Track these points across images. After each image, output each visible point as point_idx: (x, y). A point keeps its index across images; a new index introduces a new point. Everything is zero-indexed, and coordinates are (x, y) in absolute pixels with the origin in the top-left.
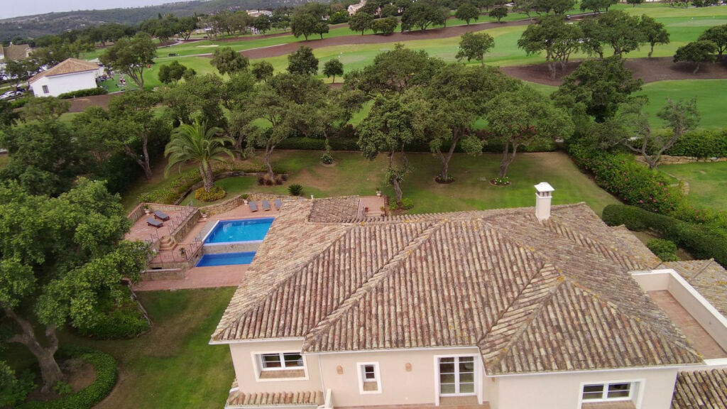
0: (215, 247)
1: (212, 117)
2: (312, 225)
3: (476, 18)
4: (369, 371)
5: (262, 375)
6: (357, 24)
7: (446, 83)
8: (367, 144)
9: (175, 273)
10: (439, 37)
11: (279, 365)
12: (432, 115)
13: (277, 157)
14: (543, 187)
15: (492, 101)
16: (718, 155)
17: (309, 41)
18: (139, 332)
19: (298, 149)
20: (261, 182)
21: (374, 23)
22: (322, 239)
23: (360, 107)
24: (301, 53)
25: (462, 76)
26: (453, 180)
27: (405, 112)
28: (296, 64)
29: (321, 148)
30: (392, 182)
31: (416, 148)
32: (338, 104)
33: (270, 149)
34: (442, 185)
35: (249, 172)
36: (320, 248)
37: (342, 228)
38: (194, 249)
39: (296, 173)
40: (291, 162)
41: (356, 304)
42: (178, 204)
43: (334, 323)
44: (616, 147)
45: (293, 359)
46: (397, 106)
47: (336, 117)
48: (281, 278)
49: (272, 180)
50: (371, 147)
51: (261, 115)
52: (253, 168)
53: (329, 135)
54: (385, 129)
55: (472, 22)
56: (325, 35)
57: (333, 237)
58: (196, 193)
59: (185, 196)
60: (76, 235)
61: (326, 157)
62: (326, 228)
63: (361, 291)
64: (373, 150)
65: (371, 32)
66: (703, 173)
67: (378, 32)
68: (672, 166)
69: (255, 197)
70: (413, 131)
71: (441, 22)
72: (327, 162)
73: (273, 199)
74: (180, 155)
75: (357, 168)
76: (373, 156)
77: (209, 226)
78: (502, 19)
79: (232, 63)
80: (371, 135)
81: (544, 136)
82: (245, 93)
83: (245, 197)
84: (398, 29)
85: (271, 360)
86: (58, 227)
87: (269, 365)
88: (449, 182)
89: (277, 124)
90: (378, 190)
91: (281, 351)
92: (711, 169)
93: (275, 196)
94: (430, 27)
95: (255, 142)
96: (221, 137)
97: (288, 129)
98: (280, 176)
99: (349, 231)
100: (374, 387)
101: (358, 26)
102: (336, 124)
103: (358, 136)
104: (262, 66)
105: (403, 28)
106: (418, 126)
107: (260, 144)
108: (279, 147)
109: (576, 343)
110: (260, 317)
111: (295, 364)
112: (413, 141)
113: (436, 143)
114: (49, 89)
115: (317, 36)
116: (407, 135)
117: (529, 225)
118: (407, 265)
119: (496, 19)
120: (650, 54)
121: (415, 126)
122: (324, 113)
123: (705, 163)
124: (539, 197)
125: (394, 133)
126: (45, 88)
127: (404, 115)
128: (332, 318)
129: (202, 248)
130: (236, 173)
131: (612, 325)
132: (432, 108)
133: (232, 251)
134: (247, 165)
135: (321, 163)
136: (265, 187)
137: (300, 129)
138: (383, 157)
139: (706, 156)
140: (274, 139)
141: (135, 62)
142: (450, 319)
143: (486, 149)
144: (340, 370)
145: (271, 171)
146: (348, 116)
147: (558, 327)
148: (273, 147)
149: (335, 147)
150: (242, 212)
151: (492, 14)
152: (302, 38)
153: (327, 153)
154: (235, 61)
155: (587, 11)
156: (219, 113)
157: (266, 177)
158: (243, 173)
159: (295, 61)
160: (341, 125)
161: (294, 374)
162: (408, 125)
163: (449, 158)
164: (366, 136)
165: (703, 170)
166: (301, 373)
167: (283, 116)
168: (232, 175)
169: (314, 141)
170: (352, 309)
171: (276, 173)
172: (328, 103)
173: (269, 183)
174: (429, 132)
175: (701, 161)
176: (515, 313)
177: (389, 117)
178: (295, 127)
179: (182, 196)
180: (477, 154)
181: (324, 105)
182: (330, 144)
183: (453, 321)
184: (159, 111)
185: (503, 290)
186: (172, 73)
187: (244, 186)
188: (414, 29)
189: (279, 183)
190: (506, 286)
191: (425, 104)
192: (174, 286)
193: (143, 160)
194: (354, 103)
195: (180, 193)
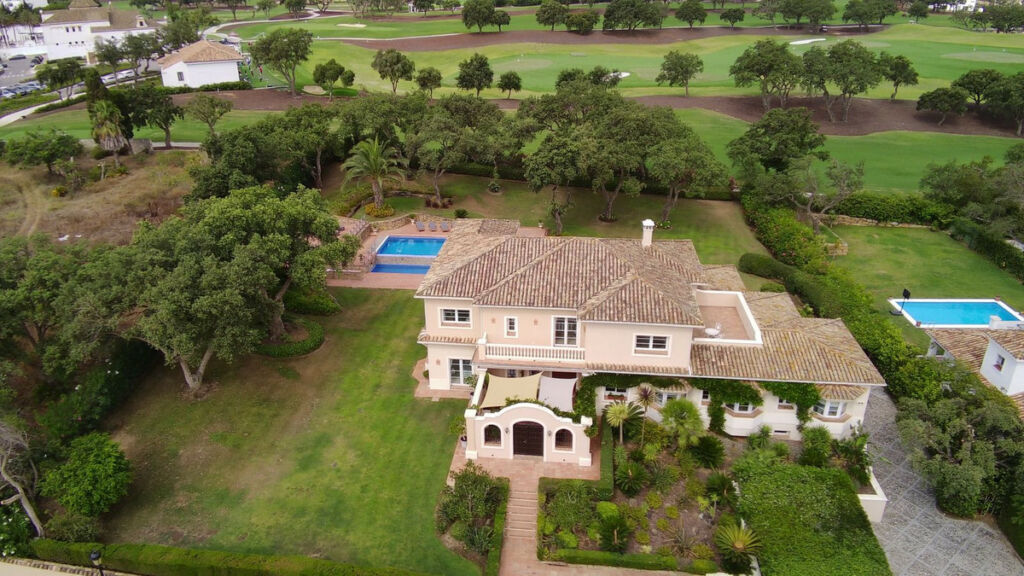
0: (386, 258)
1: (383, 135)
2: (480, 236)
3: (702, 21)
4: (511, 323)
5: (442, 324)
6: (546, 16)
7: (616, 125)
8: (533, 178)
9: (355, 274)
10: (650, 43)
11: (454, 319)
12: (596, 156)
13: (444, 180)
14: (648, 223)
15: (655, 147)
16: (899, 220)
17: (484, 34)
18: (335, 311)
19: (465, 174)
20: (428, 204)
21: (568, 17)
22: (488, 245)
23: (533, 137)
24: (475, 63)
25: (631, 120)
26: (616, 220)
27: (571, 151)
28: (468, 75)
29: (489, 175)
30: (554, 216)
31: (581, 184)
32: (511, 133)
33: (440, 171)
34: (604, 223)
35: (416, 192)
36: (486, 250)
37: (503, 239)
38: (370, 257)
39: (462, 199)
40: (458, 186)
41: (508, 282)
42: (351, 217)
43: (493, 291)
44: (781, 202)
45: (464, 315)
46: (564, 145)
47: (507, 147)
48: (459, 265)
49: (439, 203)
50: (537, 180)
51: (435, 138)
52: (420, 190)
53: (498, 163)
54: (550, 165)
55: (696, 24)
56: (504, 28)
57: (497, 243)
58: (367, 208)
59: (356, 211)
60: (314, 226)
61: (493, 185)
62: (492, 239)
63: (511, 276)
64: (539, 183)
65: (563, 27)
66: (876, 236)
67: (573, 29)
68: (849, 227)
69: (421, 217)
70: (577, 170)
71: (655, 23)
72: (494, 190)
73: (439, 222)
74: (358, 170)
75: (522, 198)
76: (538, 189)
77: (380, 239)
78: (738, 24)
79: (396, 68)
80: (537, 169)
81: (699, 185)
82: (419, 114)
83: (412, 217)
84: (599, 27)
85: (449, 315)
86: (302, 218)
87: (447, 319)
88: (611, 221)
89: (449, 148)
90: (540, 221)
91: (456, 308)
92: (886, 234)
93: (441, 219)
94: (640, 27)
95: (429, 165)
96: (395, 157)
97: (460, 155)
98: (446, 200)
99: (507, 241)
100: (514, 334)
101: (548, 19)
102: (507, 153)
103: (525, 170)
104: (430, 74)
105: (605, 26)
106: (582, 164)
107: (432, 166)
108: (449, 171)
109: (632, 309)
110: (446, 285)
111: (464, 320)
112: (576, 177)
113: (598, 181)
114: (185, 76)
115: (495, 28)
116: (570, 173)
117: (634, 248)
118: (543, 264)
119: (729, 23)
120: (893, 96)
121: (579, 164)
122: (496, 142)
123: (885, 227)
124: (645, 229)
125: (558, 169)
126: (180, 76)
127: (570, 154)
128: (491, 289)
129: (376, 258)
130: (402, 193)
131: (657, 303)
132: (598, 149)
133: (402, 263)
134: (413, 185)
135: (487, 190)
136: (431, 209)
137: (471, 154)
138: (546, 192)
139: (885, 219)
140: (447, 163)
141: (288, 57)
142: (564, 294)
143: (644, 191)
144: (493, 321)
145: (438, 194)
146: (519, 145)
147: (625, 301)
148: (443, 171)
149: (504, 175)
150: (409, 231)
151: (725, 16)
152: (475, 29)
153: (494, 181)
154: (399, 65)
155: (850, 22)
156: (391, 131)
157: (433, 199)
158: (409, 193)
159: (467, 70)
160: (511, 154)
161: (464, 326)
162: (573, 163)
163: (614, 197)
164: (532, 169)
165: (877, 234)
166: (469, 325)
167: (456, 141)
168: (399, 195)
169: (482, 167)
170: (504, 285)
171: (443, 197)
172: (501, 130)
173: (436, 206)
174: (592, 172)
175: (882, 225)
176: (603, 295)
177: (556, 154)
178: (466, 153)
179: (353, 210)
180: (635, 195)
181: (496, 132)
182: (499, 172)
183: (566, 297)
184: (335, 126)
185: (600, 282)
186: (328, 74)
187: (412, 206)
188: (619, 28)
189: (445, 206)
190: (602, 280)
191: (593, 144)
192: (355, 285)
193: (316, 171)
194: (527, 133)
195: (351, 207)
